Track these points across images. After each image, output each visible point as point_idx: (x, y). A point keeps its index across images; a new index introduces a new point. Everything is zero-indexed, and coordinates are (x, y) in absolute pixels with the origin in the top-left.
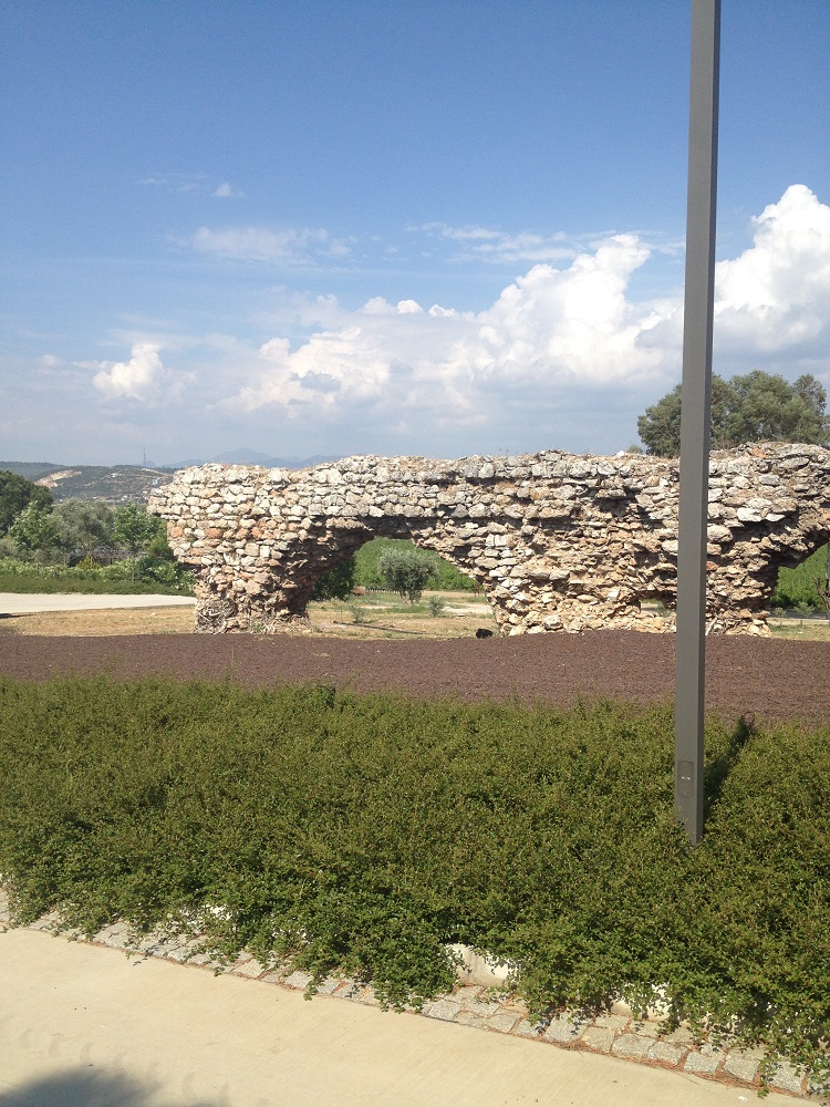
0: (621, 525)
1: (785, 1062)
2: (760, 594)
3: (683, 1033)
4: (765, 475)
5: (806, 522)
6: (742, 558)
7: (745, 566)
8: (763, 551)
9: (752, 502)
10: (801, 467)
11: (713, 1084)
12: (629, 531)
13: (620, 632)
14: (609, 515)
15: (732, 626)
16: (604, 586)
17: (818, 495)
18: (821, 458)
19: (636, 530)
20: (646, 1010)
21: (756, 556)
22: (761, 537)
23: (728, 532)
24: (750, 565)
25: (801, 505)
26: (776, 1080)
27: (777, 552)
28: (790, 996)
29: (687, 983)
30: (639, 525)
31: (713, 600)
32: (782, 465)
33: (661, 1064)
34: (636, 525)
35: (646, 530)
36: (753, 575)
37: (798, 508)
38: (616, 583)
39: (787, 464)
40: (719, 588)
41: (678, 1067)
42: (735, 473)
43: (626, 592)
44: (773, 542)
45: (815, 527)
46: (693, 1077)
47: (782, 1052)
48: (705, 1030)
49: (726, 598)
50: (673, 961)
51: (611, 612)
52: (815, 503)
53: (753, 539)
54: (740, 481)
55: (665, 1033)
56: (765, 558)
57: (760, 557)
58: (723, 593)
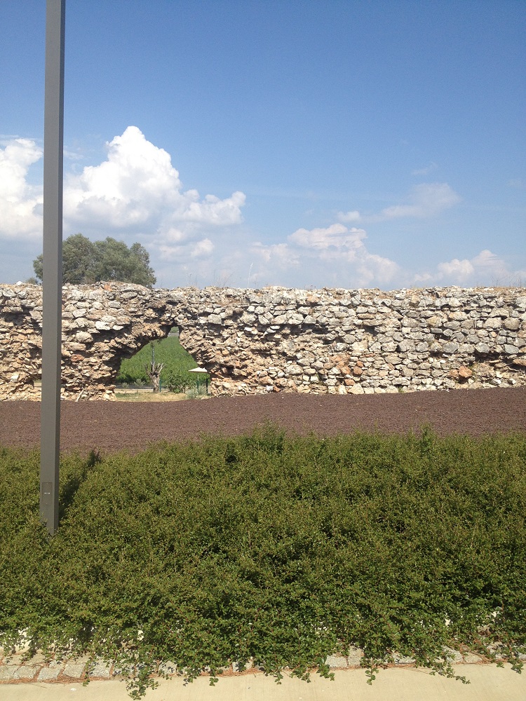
0: (20, 331)
1: (100, 660)
2: (110, 374)
3: (39, 657)
4: (112, 302)
5: (136, 331)
6: (99, 352)
7: (101, 357)
8: (111, 348)
9: (104, 318)
10: (133, 298)
11: (55, 685)
12: (26, 335)
13: (20, 402)
14: (11, 324)
15: (93, 395)
16: (8, 372)
17: (143, 315)
18: (144, 293)
19: (30, 334)
20: (14, 648)
21: (107, 351)
22: (110, 339)
23: (90, 336)
24: (103, 357)
25: (133, 320)
26: (95, 673)
27: (120, 349)
28: (104, 619)
29: (41, 625)
30: (32, 331)
31: (81, 379)
32: (122, 296)
33: (23, 681)
34: (30, 331)
35: (37, 334)
36: (106, 363)
37: (131, 322)
38: (16, 370)
39: (125, 295)
40: (85, 371)
41: (33, 680)
42: (94, 300)
43: (24, 375)
44: (117, 343)
45: (141, 334)
46: (43, 684)
47: (99, 655)
48: (53, 652)
49: (89, 377)
50: (32, 612)
51: (13, 389)
52: (141, 320)
53: (105, 341)
54: (97, 304)
55: (26, 660)
56: (112, 353)
57: (109, 352)
58: (88, 375)
